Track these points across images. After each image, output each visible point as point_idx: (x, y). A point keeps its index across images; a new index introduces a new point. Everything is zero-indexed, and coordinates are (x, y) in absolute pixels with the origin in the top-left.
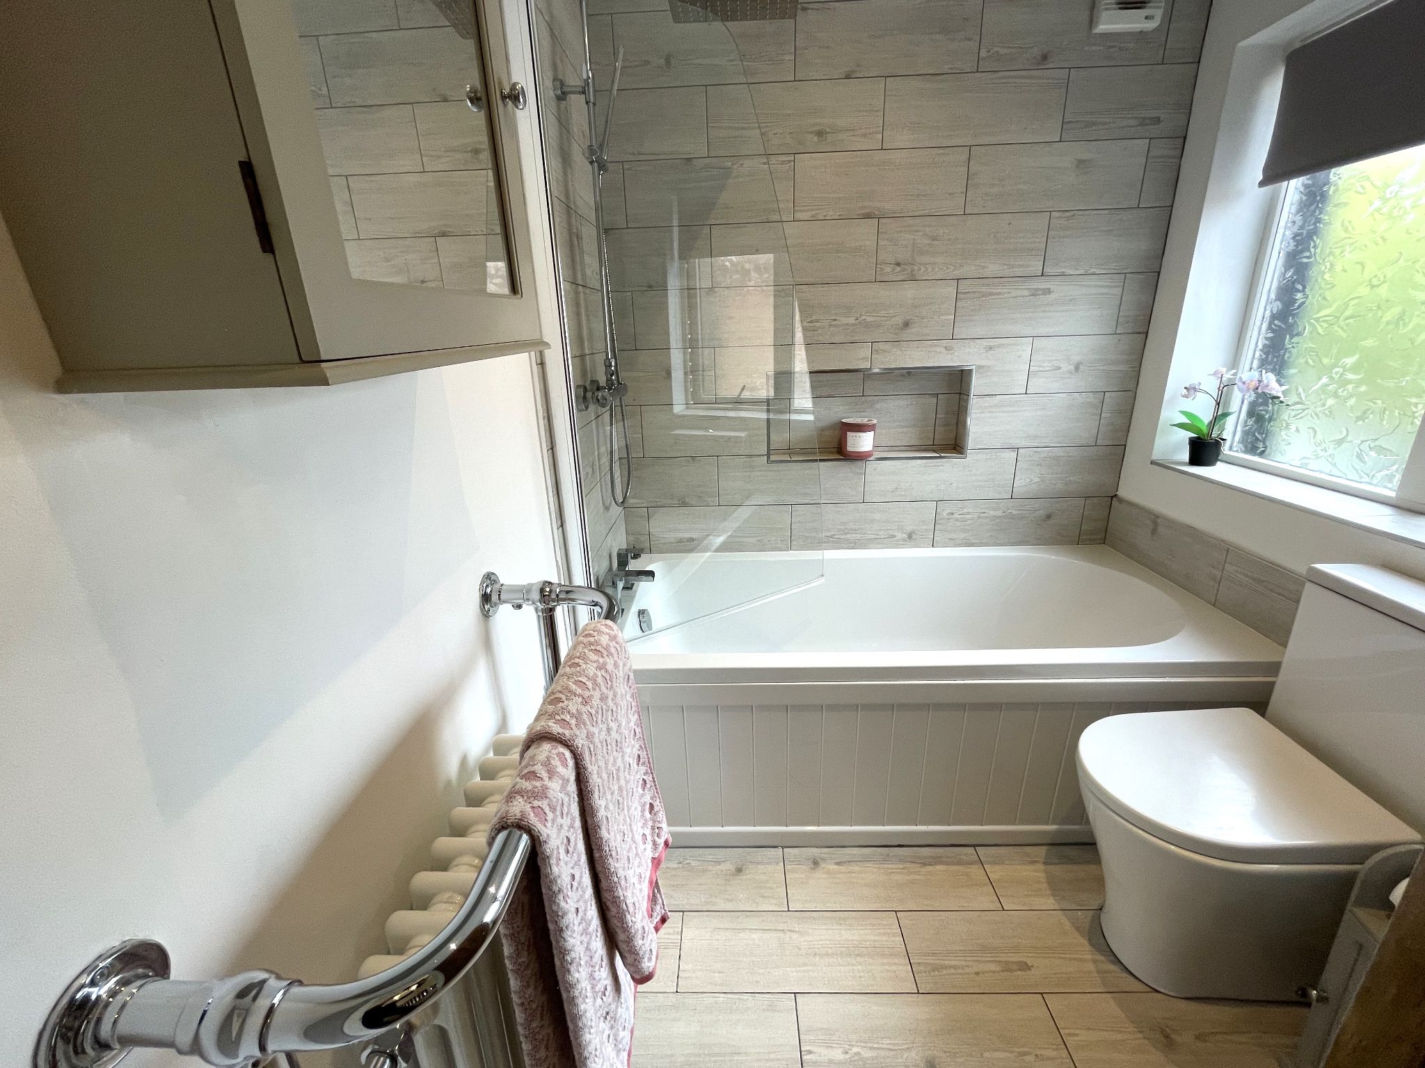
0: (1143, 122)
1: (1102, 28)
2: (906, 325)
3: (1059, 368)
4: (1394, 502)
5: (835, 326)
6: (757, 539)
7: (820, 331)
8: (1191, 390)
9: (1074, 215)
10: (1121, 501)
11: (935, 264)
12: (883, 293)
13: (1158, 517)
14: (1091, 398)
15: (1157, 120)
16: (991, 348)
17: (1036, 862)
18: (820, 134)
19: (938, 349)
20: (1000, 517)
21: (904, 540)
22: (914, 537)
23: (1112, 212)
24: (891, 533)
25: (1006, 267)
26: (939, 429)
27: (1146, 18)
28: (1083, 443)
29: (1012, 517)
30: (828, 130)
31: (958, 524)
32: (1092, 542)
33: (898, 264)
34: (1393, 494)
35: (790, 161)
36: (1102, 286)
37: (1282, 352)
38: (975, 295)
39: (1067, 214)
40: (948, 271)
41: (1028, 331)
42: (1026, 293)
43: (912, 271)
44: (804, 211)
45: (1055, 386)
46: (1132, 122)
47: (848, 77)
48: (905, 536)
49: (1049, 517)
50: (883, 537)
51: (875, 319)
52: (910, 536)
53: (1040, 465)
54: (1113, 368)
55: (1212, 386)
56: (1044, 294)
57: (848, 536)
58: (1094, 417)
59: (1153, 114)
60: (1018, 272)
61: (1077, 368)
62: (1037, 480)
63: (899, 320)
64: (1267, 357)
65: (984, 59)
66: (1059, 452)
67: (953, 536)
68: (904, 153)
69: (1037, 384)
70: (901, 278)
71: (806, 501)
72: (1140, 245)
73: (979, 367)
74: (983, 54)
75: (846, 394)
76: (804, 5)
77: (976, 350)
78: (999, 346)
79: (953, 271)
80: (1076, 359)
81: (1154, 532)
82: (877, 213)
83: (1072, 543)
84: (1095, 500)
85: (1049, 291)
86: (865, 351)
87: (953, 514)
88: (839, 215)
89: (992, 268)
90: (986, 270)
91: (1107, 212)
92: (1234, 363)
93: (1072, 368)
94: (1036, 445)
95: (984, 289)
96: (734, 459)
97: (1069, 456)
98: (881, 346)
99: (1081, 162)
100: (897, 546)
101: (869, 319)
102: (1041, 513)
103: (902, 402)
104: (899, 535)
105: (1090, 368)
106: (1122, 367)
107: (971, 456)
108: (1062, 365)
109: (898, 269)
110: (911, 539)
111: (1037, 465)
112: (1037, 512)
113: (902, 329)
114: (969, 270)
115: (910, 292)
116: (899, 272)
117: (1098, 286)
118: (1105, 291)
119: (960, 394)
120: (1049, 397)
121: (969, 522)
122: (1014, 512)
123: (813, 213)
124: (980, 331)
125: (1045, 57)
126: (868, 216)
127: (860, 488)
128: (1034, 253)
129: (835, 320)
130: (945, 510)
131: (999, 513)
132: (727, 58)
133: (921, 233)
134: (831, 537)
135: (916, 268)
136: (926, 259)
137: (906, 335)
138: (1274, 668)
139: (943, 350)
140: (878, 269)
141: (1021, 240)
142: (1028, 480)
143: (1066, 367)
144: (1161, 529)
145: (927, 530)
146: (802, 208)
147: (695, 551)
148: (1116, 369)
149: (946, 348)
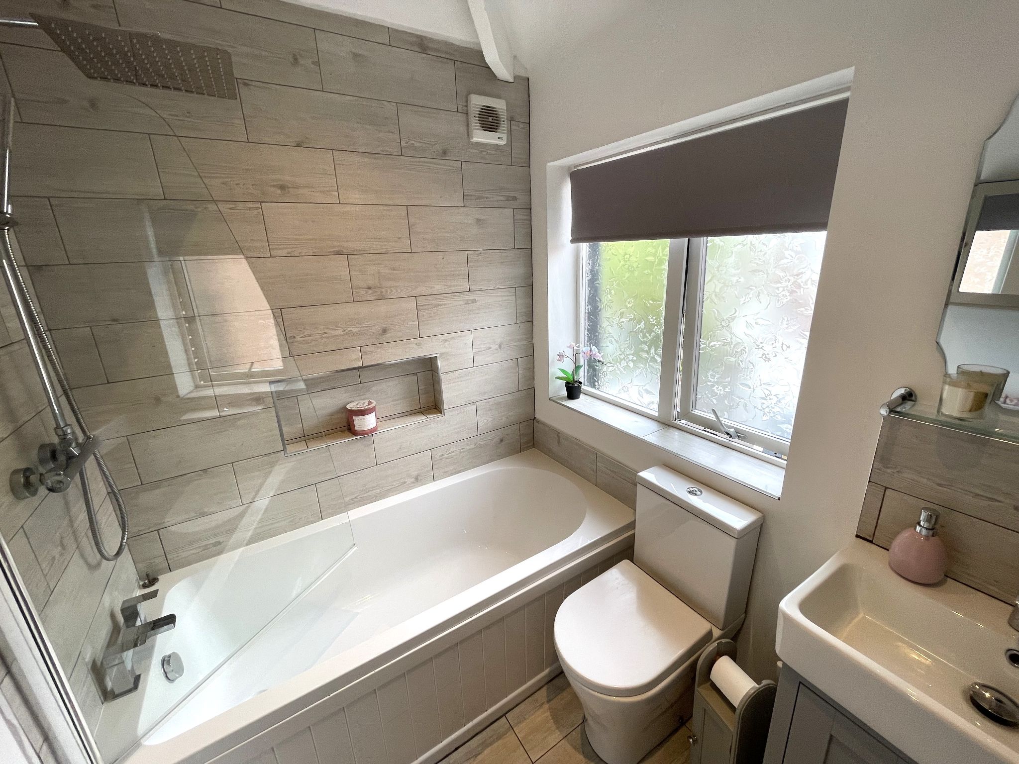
0: (508, 199)
1: (475, 139)
2: (385, 331)
3: (490, 348)
4: (657, 419)
5: (325, 338)
6: (288, 521)
7: (313, 343)
8: (561, 356)
9: (480, 253)
10: (538, 422)
11: (398, 287)
12: (363, 310)
13: (559, 433)
14: (511, 363)
15: (515, 198)
16: (446, 341)
17: (543, 704)
18: (282, 187)
19: (411, 346)
20: (473, 449)
21: (413, 483)
22: (419, 478)
23: (502, 251)
24: (402, 481)
25: (446, 287)
26: (423, 397)
27: (499, 138)
28: (512, 391)
29: (481, 446)
30: (289, 185)
31: (448, 460)
32: (528, 448)
33: (370, 288)
34: (656, 414)
35: (257, 208)
36: (505, 296)
37: (597, 334)
38: (429, 307)
39: (477, 252)
40: (407, 291)
41: (467, 327)
42: (461, 303)
43: (382, 292)
44: (280, 249)
45: (489, 359)
46: (502, 198)
47: (299, 145)
48: (413, 480)
49: (502, 440)
50: (397, 485)
51: (359, 329)
52: (417, 479)
53: (491, 410)
54: (519, 343)
55: (569, 353)
56: (473, 303)
57: (370, 493)
58: (515, 374)
59: (512, 194)
60: (453, 289)
61: (500, 346)
62: (490, 419)
63: (378, 328)
64: (591, 335)
65: (405, 148)
66: (500, 399)
67: (446, 469)
68: (358, 208)
69: (480, 360)
70: (373, 298)
71: (328, 478)
72: (519, 270)
73: (442, 354)
74: (403, 144)
75: (347, 384)
76: (245, 81)
77: (437, 343)
78: (452, 338)
79: (411, 291)
80: (499, 341)
81: (559, 442)
82: (344, 251)
83: (517, 452)
84: (525, 423)
85: (474, 301)
86: (356, 354)
87: (443, 455)
88: (313, 253)
89: (438, 287)
90: (434, 289)
91: (498, 251)
92: (577, 341)
93: (497, 346)
94: (486, 397)
95: (434, 302)
96: (250, 461)
97: (507, 401)
98: (368, 348)
99: (478, 220)
100: (409, 488)
101: (354, 330)
102: (497, 439)
103: (392, 383)
104: (409, 481)
105: (508, 345)
106: (524, 342)
107: (447, 414)
108: (491, 346)
109: (370, 291)
110: (418, 480)
111: (489, 410)
112: (495, 440)
113: (382, 335)
114: (422, 290)
115: (383, 308)
116: (372, 294)
117: (501, 296)
118: (505, 298)
119: (432, 370)
120: (488, 366)
121: (455, 457)
122: (482, 443)
123: (289, 250)
124: (437, 330)
125: (445, 152)
126: (338, 253)
127: (372, 456)
128: (461, 277)
129: (326, 333)
130: (438, 453)
131: (473, 446)
132: (169, 113)
133: (384, 265)
134: (355, 498)
135: (383, 290)
136: (390, 283)
137: (384, 339)
138: (632, 525)
139: (415, 346)
140: (354, 293)
141: (452, 269)
142: (486, 421)
143: (494, 347)
144: (562, 441)
145: (428, 471)
146: (277, 247)
147: (225, 551)
148: (522, 344)
149: (416, 344)
